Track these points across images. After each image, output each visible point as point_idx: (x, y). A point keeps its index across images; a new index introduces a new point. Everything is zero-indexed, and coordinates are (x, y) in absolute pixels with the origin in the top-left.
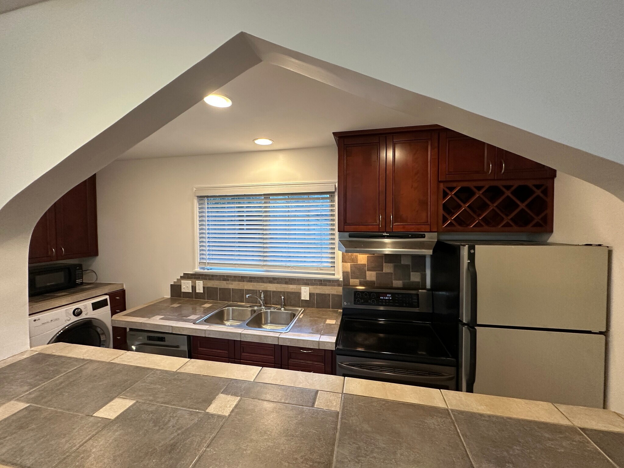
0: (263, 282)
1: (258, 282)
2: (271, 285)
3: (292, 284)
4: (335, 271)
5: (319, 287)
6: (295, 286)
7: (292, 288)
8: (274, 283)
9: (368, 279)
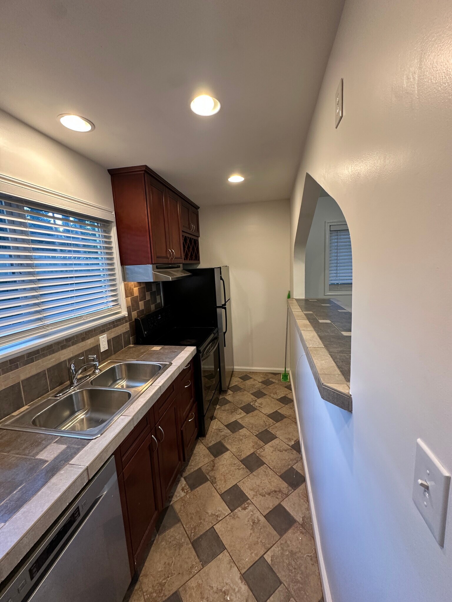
0: (53, 352)
1: (45, 356)
2: (64, 351)
3: (89, 338)
4: (121, 309)
5: (113, 330)
6: (93, 339)
7: (89, 343)
8: (69, 346)
9: (141, 309)
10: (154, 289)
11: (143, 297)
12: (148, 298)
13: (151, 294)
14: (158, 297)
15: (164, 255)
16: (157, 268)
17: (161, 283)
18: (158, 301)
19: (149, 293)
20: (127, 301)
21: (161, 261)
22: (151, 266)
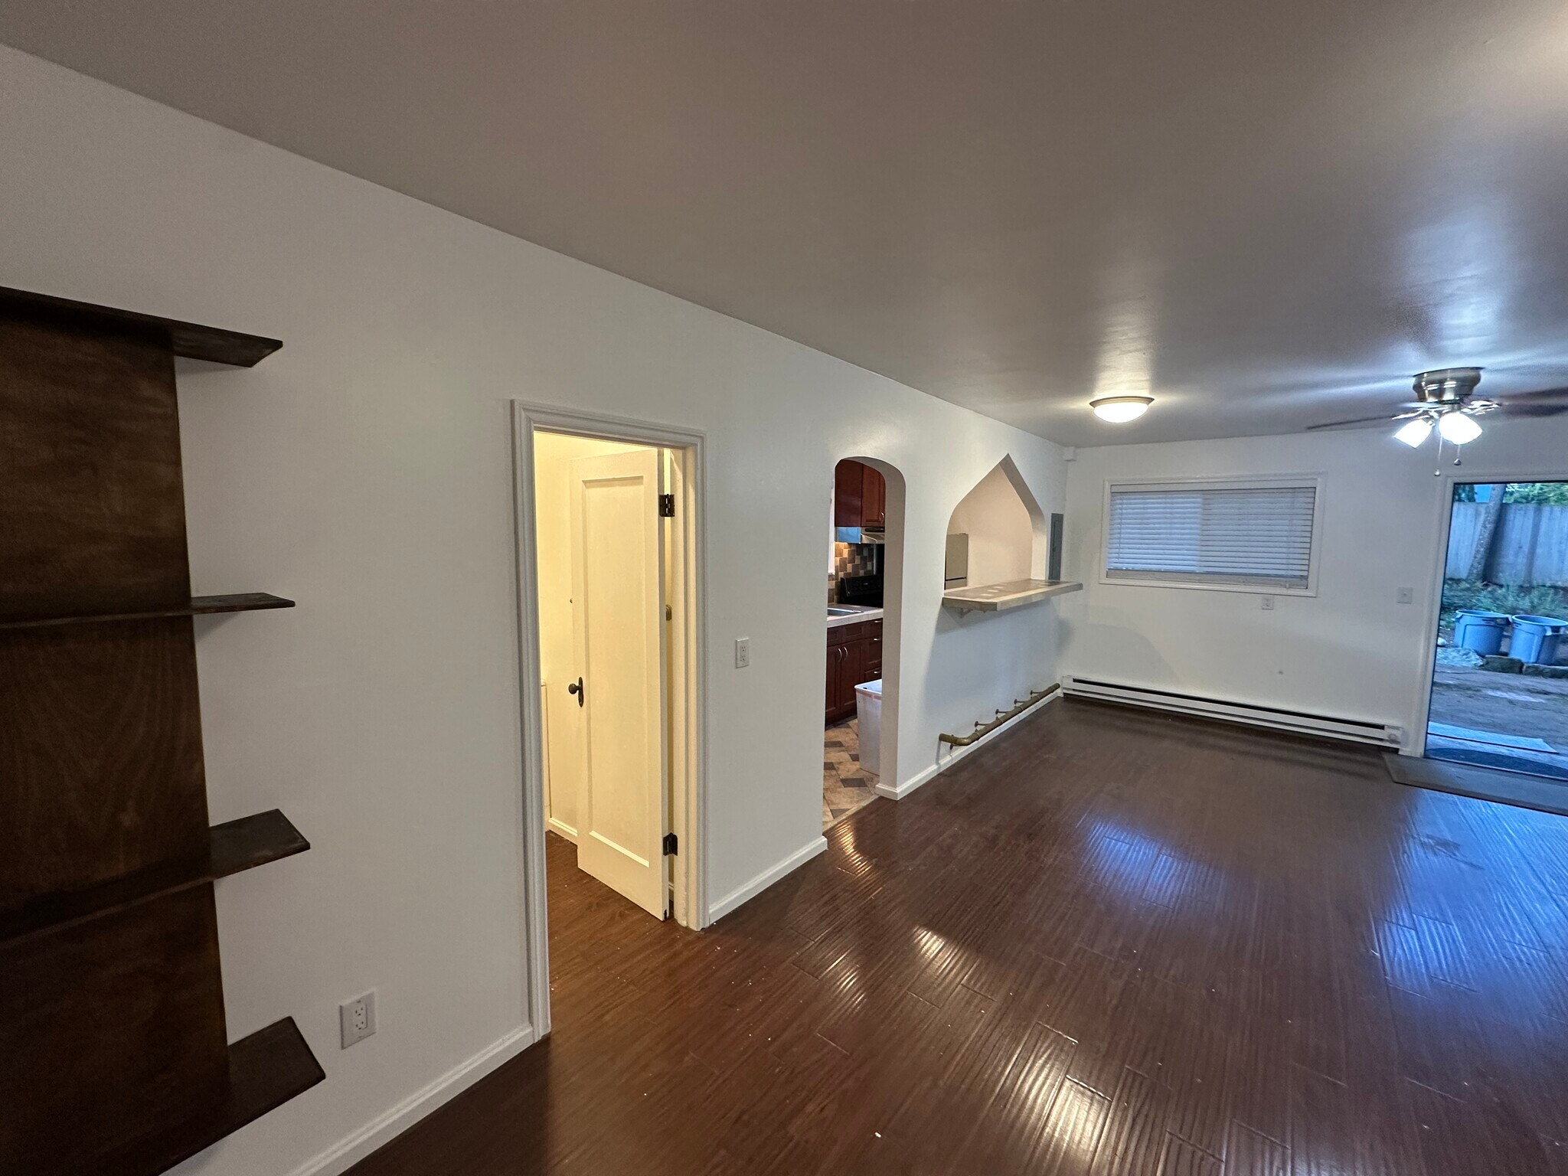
9: (848, 571)
10: (865, 553)
11: (852, 561)
12: (857, 561)
13: (862, 559)
14: (869, 564)
15: (876, 518)
16: (866, 530)
17: (875, 547)
18: (869, 568)
19: (859, 557)
20: (836, 561)
21: (870, 524)
22: (860, 528)
